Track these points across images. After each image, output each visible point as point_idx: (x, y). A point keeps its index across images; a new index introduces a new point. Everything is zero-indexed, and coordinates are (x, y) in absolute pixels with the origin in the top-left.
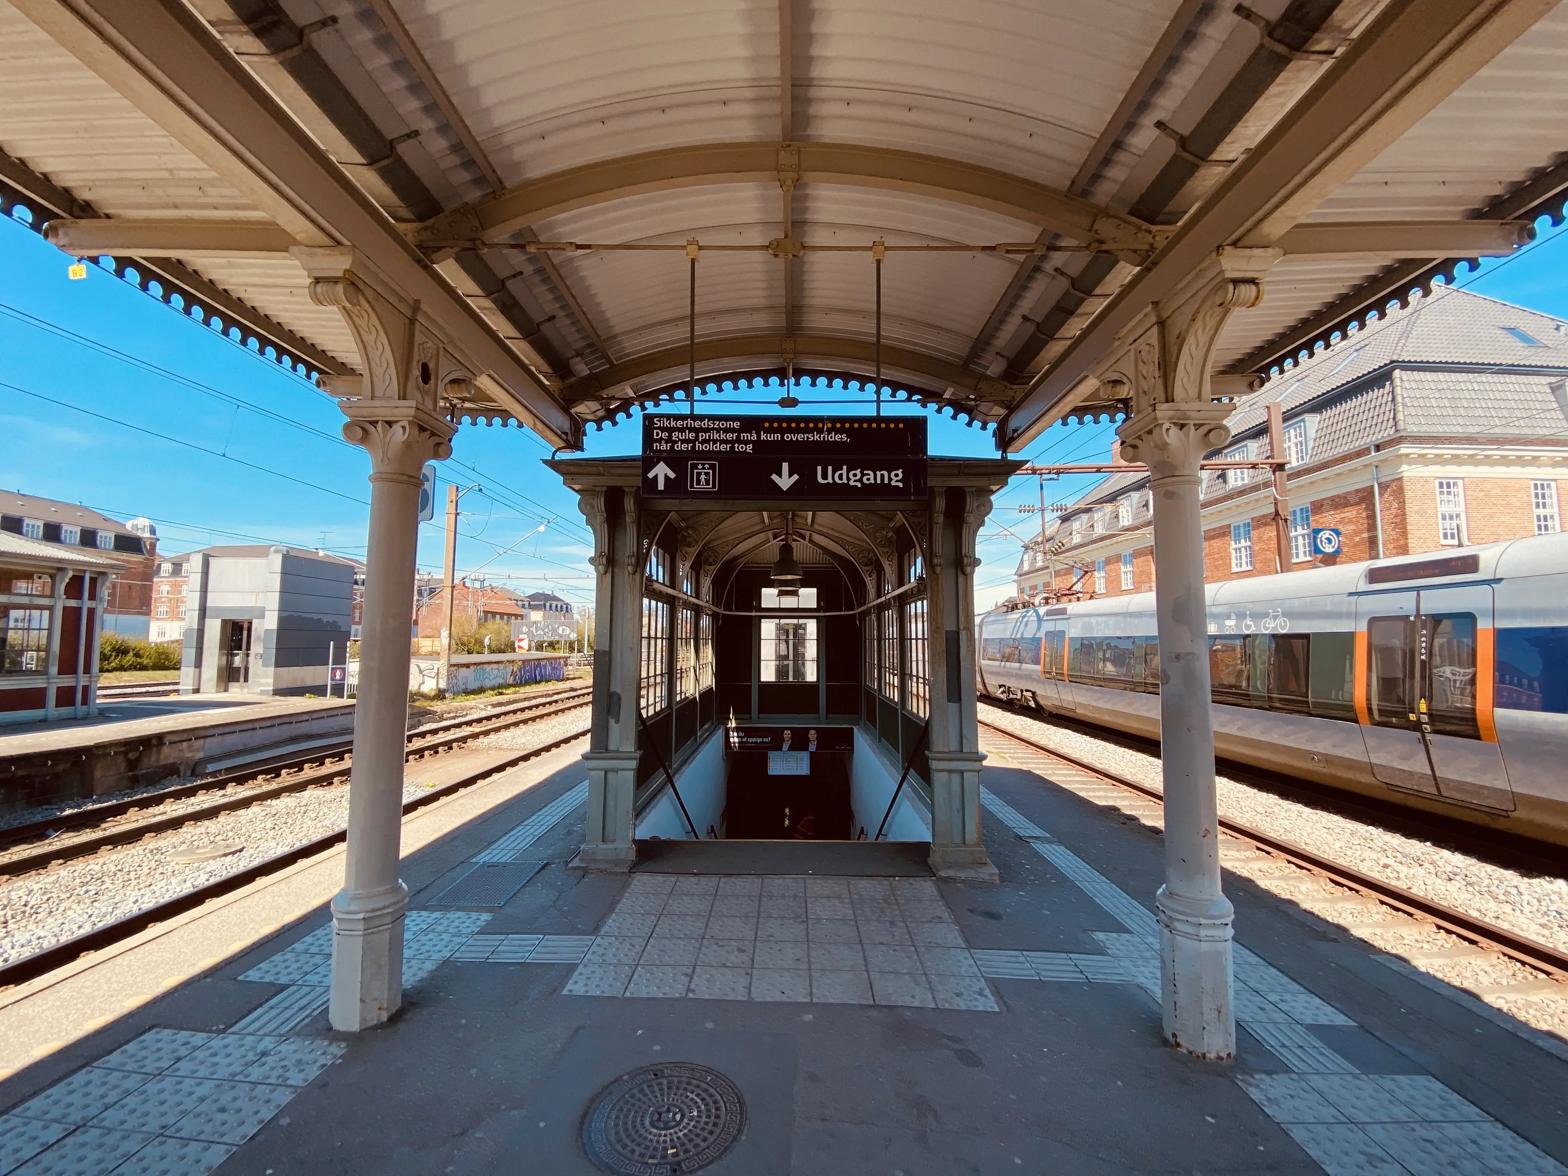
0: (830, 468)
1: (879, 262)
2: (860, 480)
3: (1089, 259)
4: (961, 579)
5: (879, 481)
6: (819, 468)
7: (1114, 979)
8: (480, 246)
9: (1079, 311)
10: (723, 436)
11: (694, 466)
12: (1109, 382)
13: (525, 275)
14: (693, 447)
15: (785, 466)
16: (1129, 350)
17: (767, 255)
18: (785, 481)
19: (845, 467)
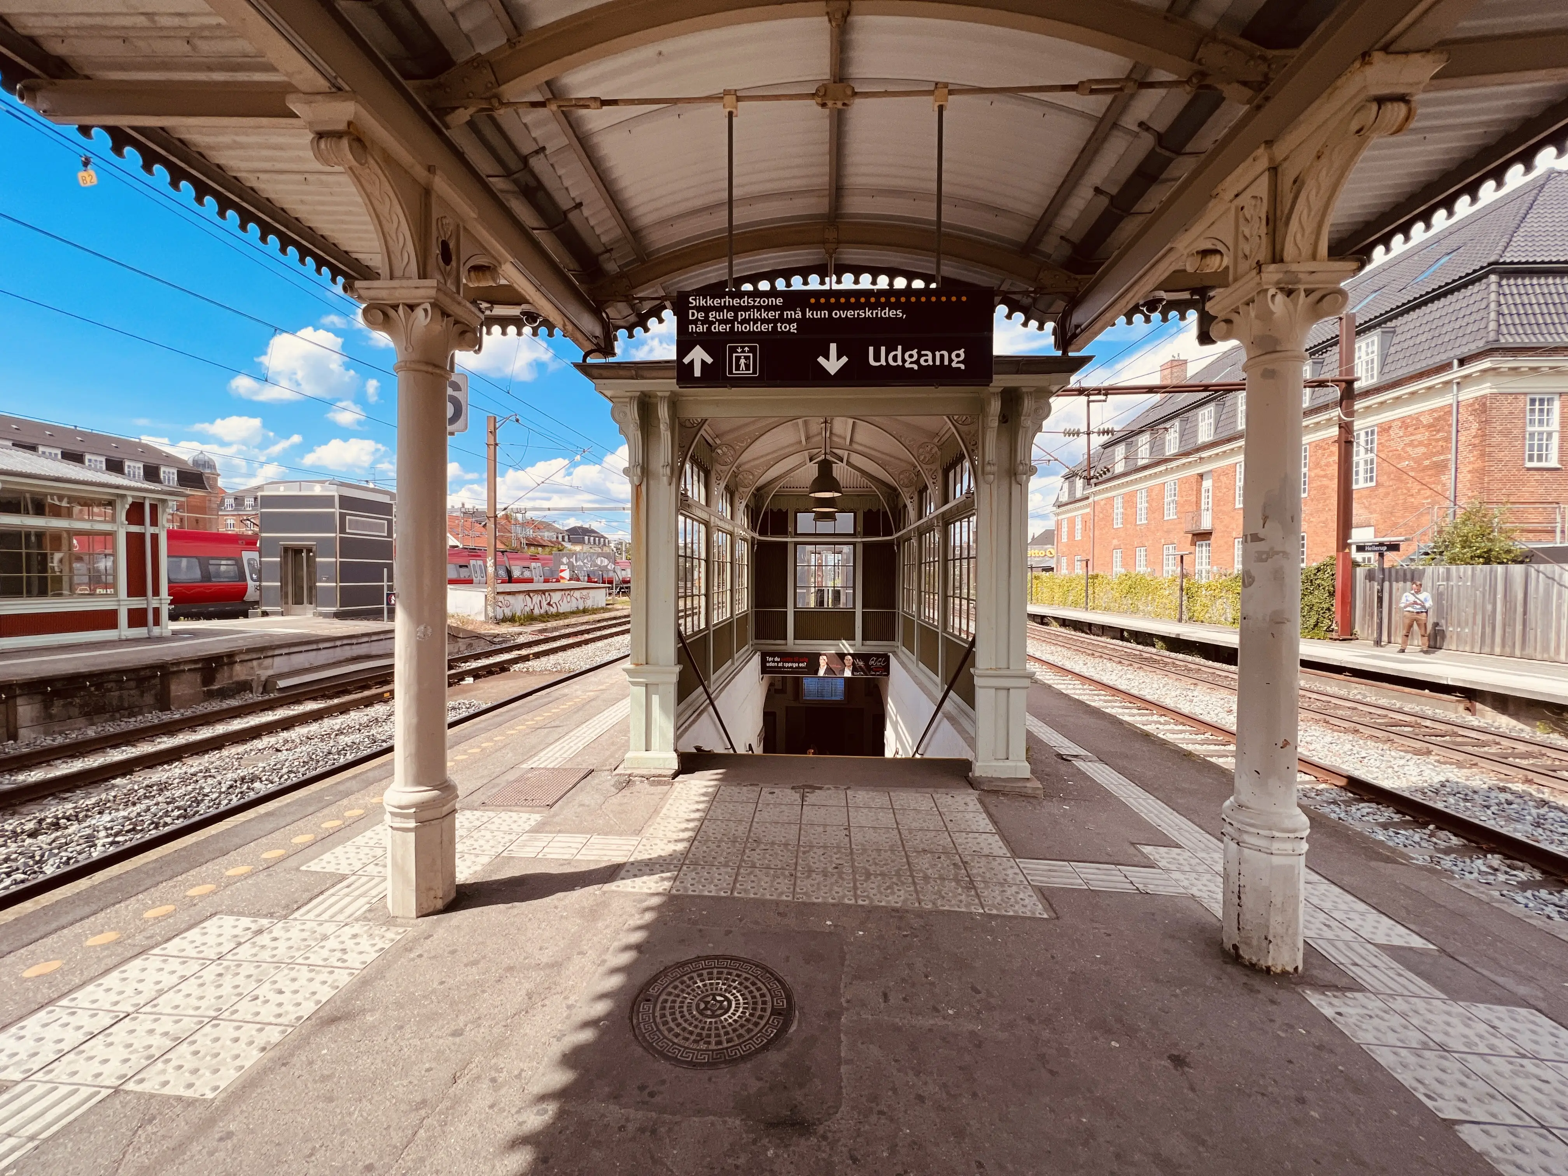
0: (883, 349)
1: (941, 108)
2: (917, 362)
3: (1189, 97)
4: (1015, 488)
5: (938, 363)
6: (871, 349)
7: (1171, 891)
8: (497, 105)
9: (1164, 176)
10: (764, 315)
11: (733, 350)
12: (1198, 252)
13: (547, 152)
14: (732, 328)
15: (833, 347)
16: (1229, 209)
17: (812, 105)
18: (833, 364)
19: (900, 347)
